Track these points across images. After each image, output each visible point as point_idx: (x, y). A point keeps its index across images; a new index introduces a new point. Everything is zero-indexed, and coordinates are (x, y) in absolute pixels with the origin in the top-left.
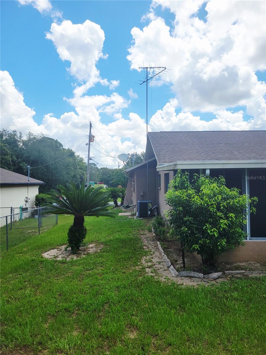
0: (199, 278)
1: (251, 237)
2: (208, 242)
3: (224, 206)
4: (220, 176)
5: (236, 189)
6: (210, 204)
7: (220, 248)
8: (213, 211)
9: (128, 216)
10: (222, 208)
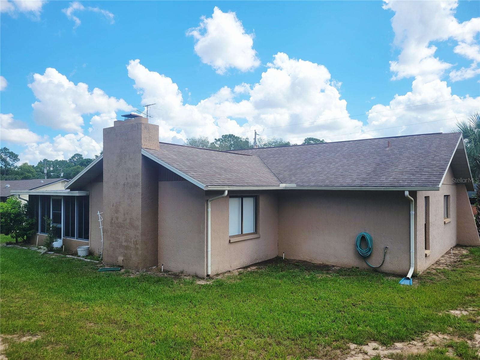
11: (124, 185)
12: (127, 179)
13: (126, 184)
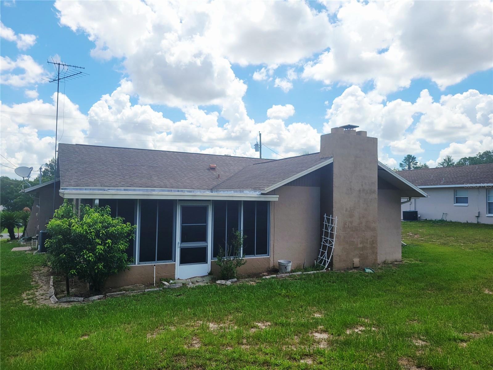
0: (78, 301)
1: (140, 262)
2: (84, 266)
3: (103, 233)
4: (106, 206)
5: (120, 218)
6: (89, 231)
7: (96, 271)
8: (91, 238)
9: (26, 251)
10: (101, 235)
11: (360, 191)
12: (362, 185)
13: (362, 190)
